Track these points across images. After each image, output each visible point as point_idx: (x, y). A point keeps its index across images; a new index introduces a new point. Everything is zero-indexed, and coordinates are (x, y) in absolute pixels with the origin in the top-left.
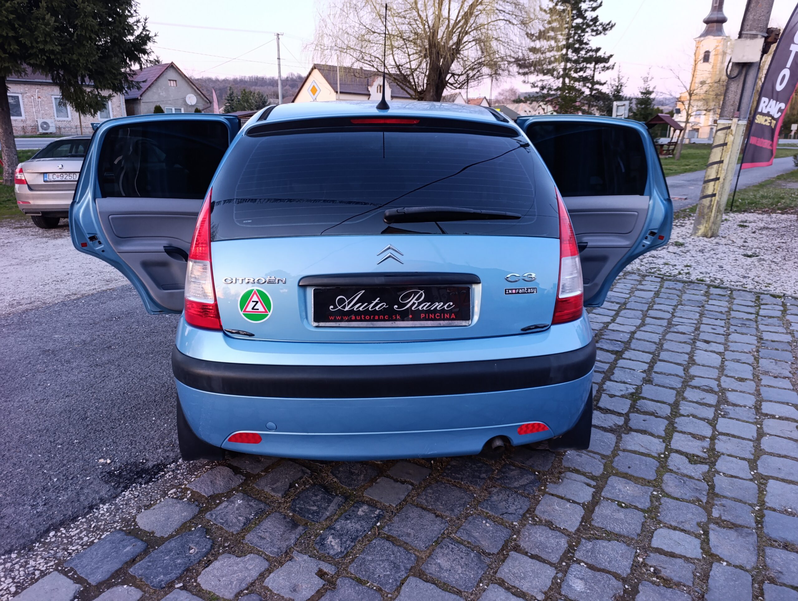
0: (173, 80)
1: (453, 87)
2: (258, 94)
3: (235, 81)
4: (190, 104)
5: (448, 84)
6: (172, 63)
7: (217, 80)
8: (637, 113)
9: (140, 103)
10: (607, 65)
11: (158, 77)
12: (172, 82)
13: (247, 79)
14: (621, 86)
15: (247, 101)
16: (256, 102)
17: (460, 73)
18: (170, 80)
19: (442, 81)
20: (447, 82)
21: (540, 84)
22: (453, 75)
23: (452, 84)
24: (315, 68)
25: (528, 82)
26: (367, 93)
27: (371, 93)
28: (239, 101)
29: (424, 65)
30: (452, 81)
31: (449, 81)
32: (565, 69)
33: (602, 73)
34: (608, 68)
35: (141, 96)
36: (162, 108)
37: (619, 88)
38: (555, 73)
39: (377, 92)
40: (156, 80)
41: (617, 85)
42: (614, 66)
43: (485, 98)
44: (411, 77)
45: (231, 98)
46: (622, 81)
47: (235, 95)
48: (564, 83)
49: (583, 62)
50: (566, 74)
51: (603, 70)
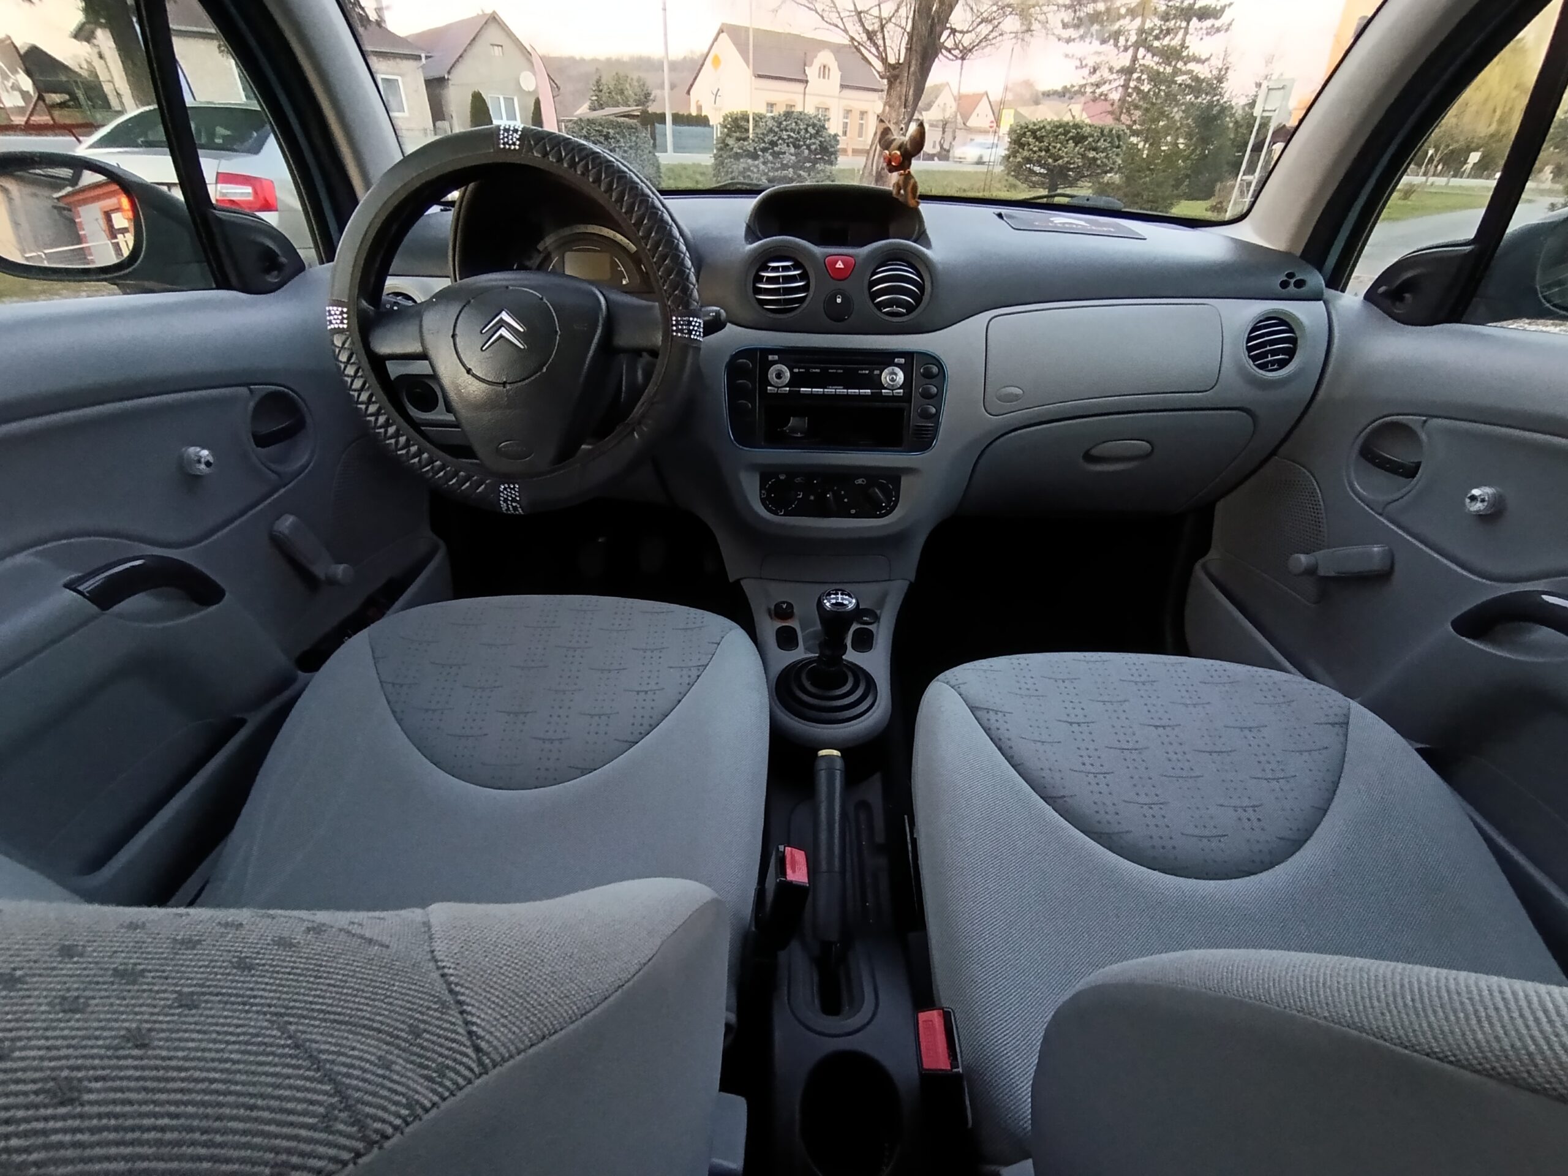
0: (498, 46)
1: (950, 56)
2: (639, 80)
3: (609, 62)
4: (527, 90)
5: (943, 51)
6: (494, 12)
7: (583, 60)
8: (1242, 122)
9: (447, 87)
10: (1218, 23)
11: (474, 39)
12: (496, 48)
13: (626, 59)
14: (1227, 68)
15: (622, 92)
16: (636, 95)
17: (965, 30)
18: (492, 45)
19: (934, 44)
20: (943, 46)
21: (1090, 62)
22: (954, 31)
23: (949, 51)
24: (723, 32)
25: (1073, 56)
26: (804, 78)
27: (809, 78)
28: (609, 93)
29: (903, 11)
30: (949, 44)
31: (946, 44)
32: (1141, 31)
33: (1207, 39)
34: (1218, 30)
35: (449, 73)
36: (484, 96)
37: (1223, 73)
38: (1122, 40)
39: (819, 77)
40: (470, 44)
41: (1220, 67)
42: (1230, 24)
43: (987, 94)
44: (880, 35)
45: (598, 87)
46: (1229, 59)
47: (603, 81)
48: (1135, 59)
49: (1175, 17)
50: (1143, 41)
51: (1208, 34)
